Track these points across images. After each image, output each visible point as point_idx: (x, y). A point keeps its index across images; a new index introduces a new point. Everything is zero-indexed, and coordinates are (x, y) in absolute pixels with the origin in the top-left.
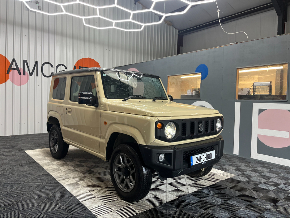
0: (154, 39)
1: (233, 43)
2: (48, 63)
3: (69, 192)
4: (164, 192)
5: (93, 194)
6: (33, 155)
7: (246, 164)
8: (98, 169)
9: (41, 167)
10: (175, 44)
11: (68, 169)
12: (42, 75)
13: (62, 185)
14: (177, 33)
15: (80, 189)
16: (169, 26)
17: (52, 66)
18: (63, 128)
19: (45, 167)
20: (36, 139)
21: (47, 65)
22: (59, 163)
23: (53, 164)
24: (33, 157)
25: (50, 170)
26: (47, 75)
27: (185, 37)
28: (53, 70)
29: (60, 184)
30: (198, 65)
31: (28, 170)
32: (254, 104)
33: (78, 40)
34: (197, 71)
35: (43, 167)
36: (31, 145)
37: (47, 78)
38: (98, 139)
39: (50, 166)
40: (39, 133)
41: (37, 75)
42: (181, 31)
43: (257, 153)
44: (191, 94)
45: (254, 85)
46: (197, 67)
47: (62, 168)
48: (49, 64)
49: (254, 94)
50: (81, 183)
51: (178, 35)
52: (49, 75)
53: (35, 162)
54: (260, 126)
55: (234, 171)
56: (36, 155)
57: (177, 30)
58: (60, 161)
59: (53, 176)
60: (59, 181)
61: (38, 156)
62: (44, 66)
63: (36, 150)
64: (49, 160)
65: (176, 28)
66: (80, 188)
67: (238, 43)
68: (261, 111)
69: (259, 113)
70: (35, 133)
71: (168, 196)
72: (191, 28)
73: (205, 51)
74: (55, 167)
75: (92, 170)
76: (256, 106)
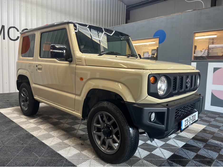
0: (108, 12)
1: (190, 10)
2: (14, 27)
3: (59, 154)
4: (157, 148)
5: (86, 154)
6: (6, 113)
7: (206, 116)
8: (79, 125)
9: (19, 126)
10: (124, 18)
11: (48, 127)
12: (9, 38)
13: (48, 146)
14: (125, 8)
15: (70, 150)
16: (119, 1)
17: (18, 31)
18: (33, 85)
19: (24, 126)
20: (6, 98)
21: (13, 29)
22: (36, 121)
23: (31, 123)
24: (8, 116)
25: (30, 129)
26: (13, 39)
27: (131, 12)
28: (18, 34)
29: (46, 145)
30: (157, 31)
31: (6, 130)
32: (209, 63)
33: (41, 7)
34: (155, 36)
35: (21, 126)
36: (3, 104)
37: (13, 41)
38: (73, 96)
39: (28, 125)
40: (8, 92)
41: (4, 39)
42: (129, 6)
43: (211, 105)
44: (148, 57)
45: (208, 47)
46: (155, 32)
47: (41, 126)
48: (15, 29)
49: (209, 55)
50: (66, 141)
51: (126, 9)
52: (15, 39)
53: (10, 121)
54: (214, 83)
55: (202, 122)
56: (9, 113)
57: (126, 5)
58: (36, 119)
59: (35, 136)
60: (43, 141)
61: (12, 115)
62: (10, 30)
63: (8, 108)
64: (25, 118)
65: (124, 4)
66: (69, 148)
67: (194, 10)
68: (215, 69)
69: (214, 72)
70: (4, 93)
71: (162, 152)
72: (137, 4)
73: (163, 18)
74: (33, 125)
75: (73, 126)
76: (211, 66)
